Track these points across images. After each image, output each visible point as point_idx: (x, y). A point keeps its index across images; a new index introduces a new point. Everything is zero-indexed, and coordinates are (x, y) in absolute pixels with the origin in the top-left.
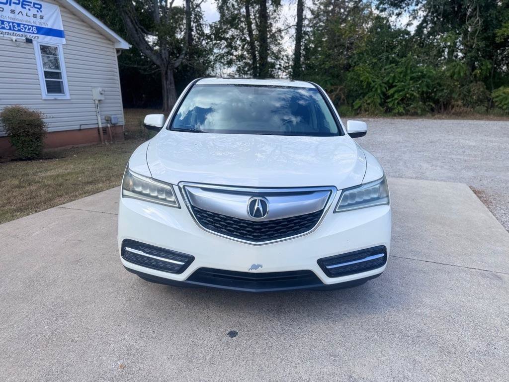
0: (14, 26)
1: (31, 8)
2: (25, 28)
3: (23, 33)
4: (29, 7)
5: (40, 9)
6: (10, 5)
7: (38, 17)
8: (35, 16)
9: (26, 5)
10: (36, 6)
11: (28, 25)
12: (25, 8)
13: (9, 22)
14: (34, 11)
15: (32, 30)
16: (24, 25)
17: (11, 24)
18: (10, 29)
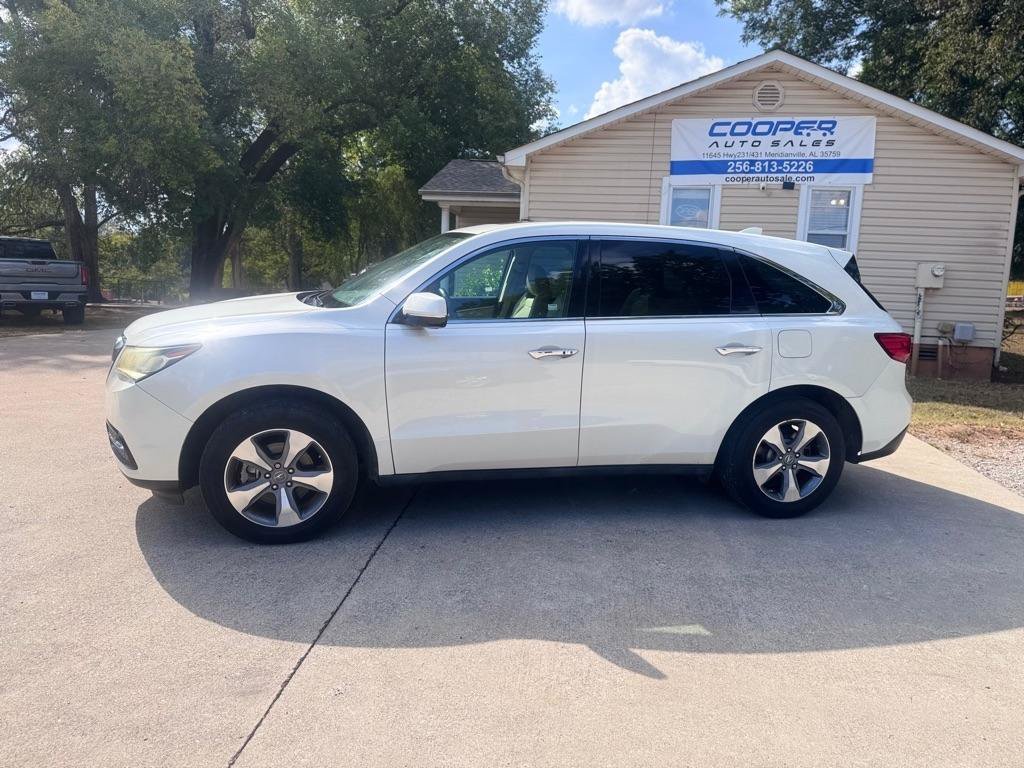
0: (770, 166)
1: (811, 132)
2: (791, 167)
3: (784, 175)
4: (808, 131)
5: (829, 129)
6: (774, 134)
7: (823, 144)
8: (816, 143)
9: (803, 128)
10: (823, 126)
11: (798, 161)
12: (801, 134)
13: (763, 162)
14: (817, 135)
15: (805, 168)
16: (791, 161)
17: (767, 164)
18: (763, 172)
